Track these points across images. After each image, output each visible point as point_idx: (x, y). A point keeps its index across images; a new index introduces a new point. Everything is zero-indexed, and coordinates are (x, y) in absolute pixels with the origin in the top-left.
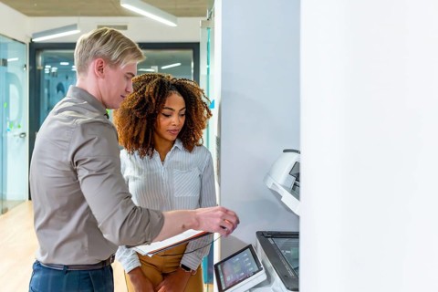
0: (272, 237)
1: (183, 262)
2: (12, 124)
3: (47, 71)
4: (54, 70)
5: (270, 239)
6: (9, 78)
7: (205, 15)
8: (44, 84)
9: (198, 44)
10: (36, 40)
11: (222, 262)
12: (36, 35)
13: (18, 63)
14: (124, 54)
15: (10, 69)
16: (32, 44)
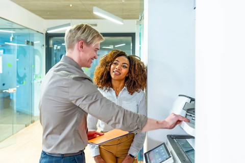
0: (175, 138)
1: (130, 152)
2: (36, 76)
3: (55, 48)
4: (59, 47)
5: (174, 139)
6: (35, 52)
7: (138, 19)
8: (53, 55)
9: (134, 34)
10: (49, 32)
11: (149, 152)
12: (49, 29)
13: (39, 44)
14: (93, 38)
15: (35, 47)
16: (47, 34)
